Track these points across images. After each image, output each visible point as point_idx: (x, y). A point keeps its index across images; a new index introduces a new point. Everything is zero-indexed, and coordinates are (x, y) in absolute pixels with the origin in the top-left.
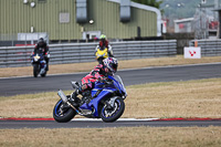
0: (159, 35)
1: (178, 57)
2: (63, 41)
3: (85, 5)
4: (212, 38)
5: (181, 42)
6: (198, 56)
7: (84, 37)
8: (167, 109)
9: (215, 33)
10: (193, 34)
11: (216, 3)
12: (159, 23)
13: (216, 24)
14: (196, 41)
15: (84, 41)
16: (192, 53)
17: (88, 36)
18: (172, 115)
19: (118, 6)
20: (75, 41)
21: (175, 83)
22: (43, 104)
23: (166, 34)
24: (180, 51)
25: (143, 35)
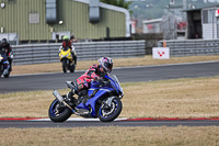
0: (128, 35)
1: (147, 57)
2: (33, 42)
3: (54, 5)
4: (181, 39)
5: (150, 42)
6: (166, 56)
7: (54, 38)
8: (136, 109)
9: (183, 34)
10: (162, 34)
11: (184, 4)
12: (128, 24)
13: (184, 25)
14: (164, 41)
15: (54, 42)
16: (161, 54)
17: (57, 36)
18: (141, 115)
19: (87, 7)
20: (45, 41)
21: (143, 83)
22: (13, 104)
23: (135, 35)
24: (149, 52)
25: (112, 36)
